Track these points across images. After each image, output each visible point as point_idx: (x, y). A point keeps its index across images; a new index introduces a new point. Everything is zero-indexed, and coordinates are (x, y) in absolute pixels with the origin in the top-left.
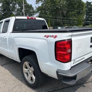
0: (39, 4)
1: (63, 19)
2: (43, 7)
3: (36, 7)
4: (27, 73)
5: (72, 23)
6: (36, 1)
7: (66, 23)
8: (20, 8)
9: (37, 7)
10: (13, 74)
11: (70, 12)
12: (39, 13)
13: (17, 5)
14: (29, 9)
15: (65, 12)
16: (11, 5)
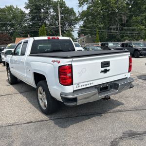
0: (83, 7)
1: (122, 30)
2: (89, 12)
3: (79, 12)
4: (42, 99)
5: (136, 36)
6: (79, 3)
7: (127, 36)
8: (55, 14)
9: (81, 12)
10: (30, 102)
11: (134, 18)
12: (83, 21)
13: (52, 11)
14: (70, 15)
15: (124, 18)
16: (42, 10)
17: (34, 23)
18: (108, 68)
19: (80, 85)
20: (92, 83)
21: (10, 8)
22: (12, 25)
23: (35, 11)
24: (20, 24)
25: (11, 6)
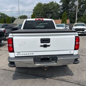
16: (70, 3)
17: (64, 11)
18: (48, 44)
19: (21, 53)
20: (33, 54)
21: (52, 3)
22: (52, 13)
23: (65, 3)
24: (56, 12)
25: (52, 2)
